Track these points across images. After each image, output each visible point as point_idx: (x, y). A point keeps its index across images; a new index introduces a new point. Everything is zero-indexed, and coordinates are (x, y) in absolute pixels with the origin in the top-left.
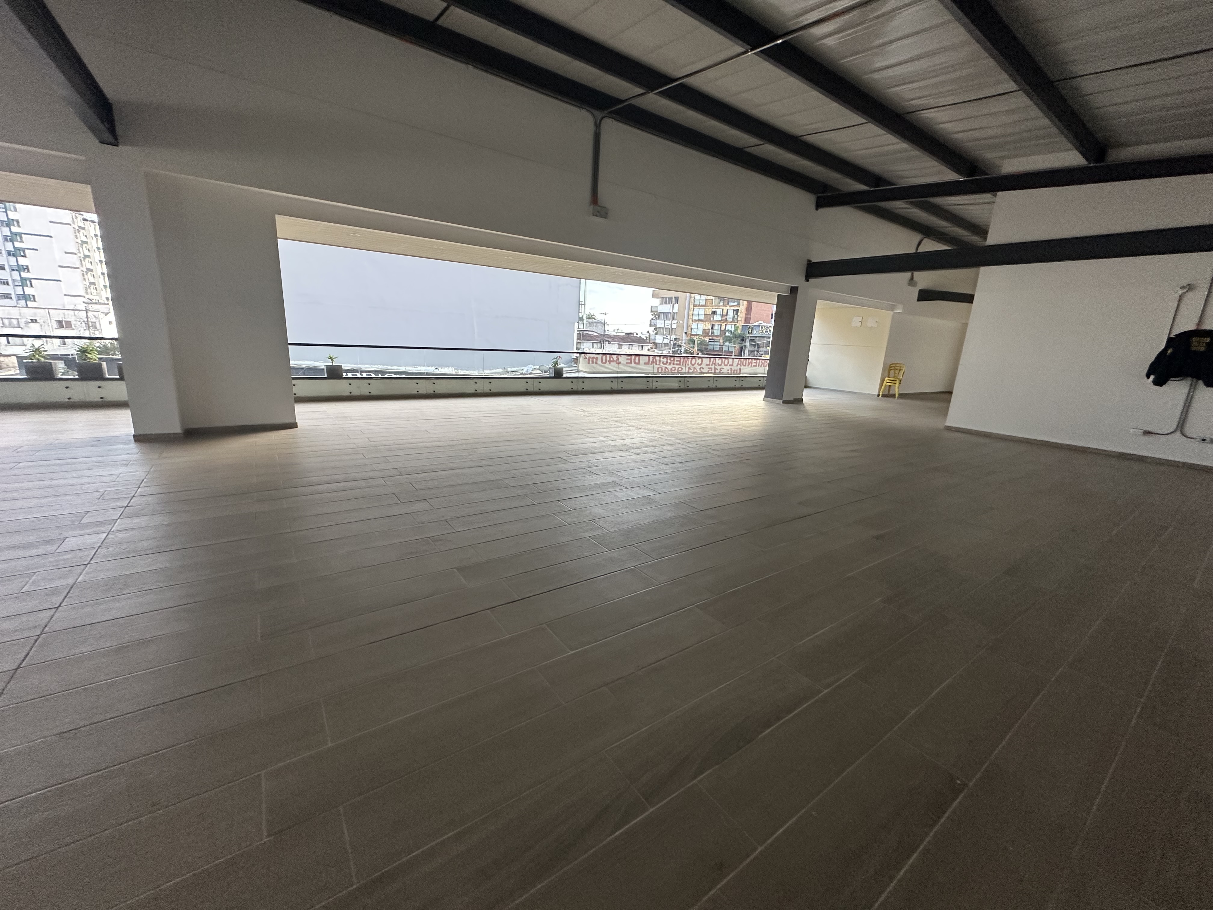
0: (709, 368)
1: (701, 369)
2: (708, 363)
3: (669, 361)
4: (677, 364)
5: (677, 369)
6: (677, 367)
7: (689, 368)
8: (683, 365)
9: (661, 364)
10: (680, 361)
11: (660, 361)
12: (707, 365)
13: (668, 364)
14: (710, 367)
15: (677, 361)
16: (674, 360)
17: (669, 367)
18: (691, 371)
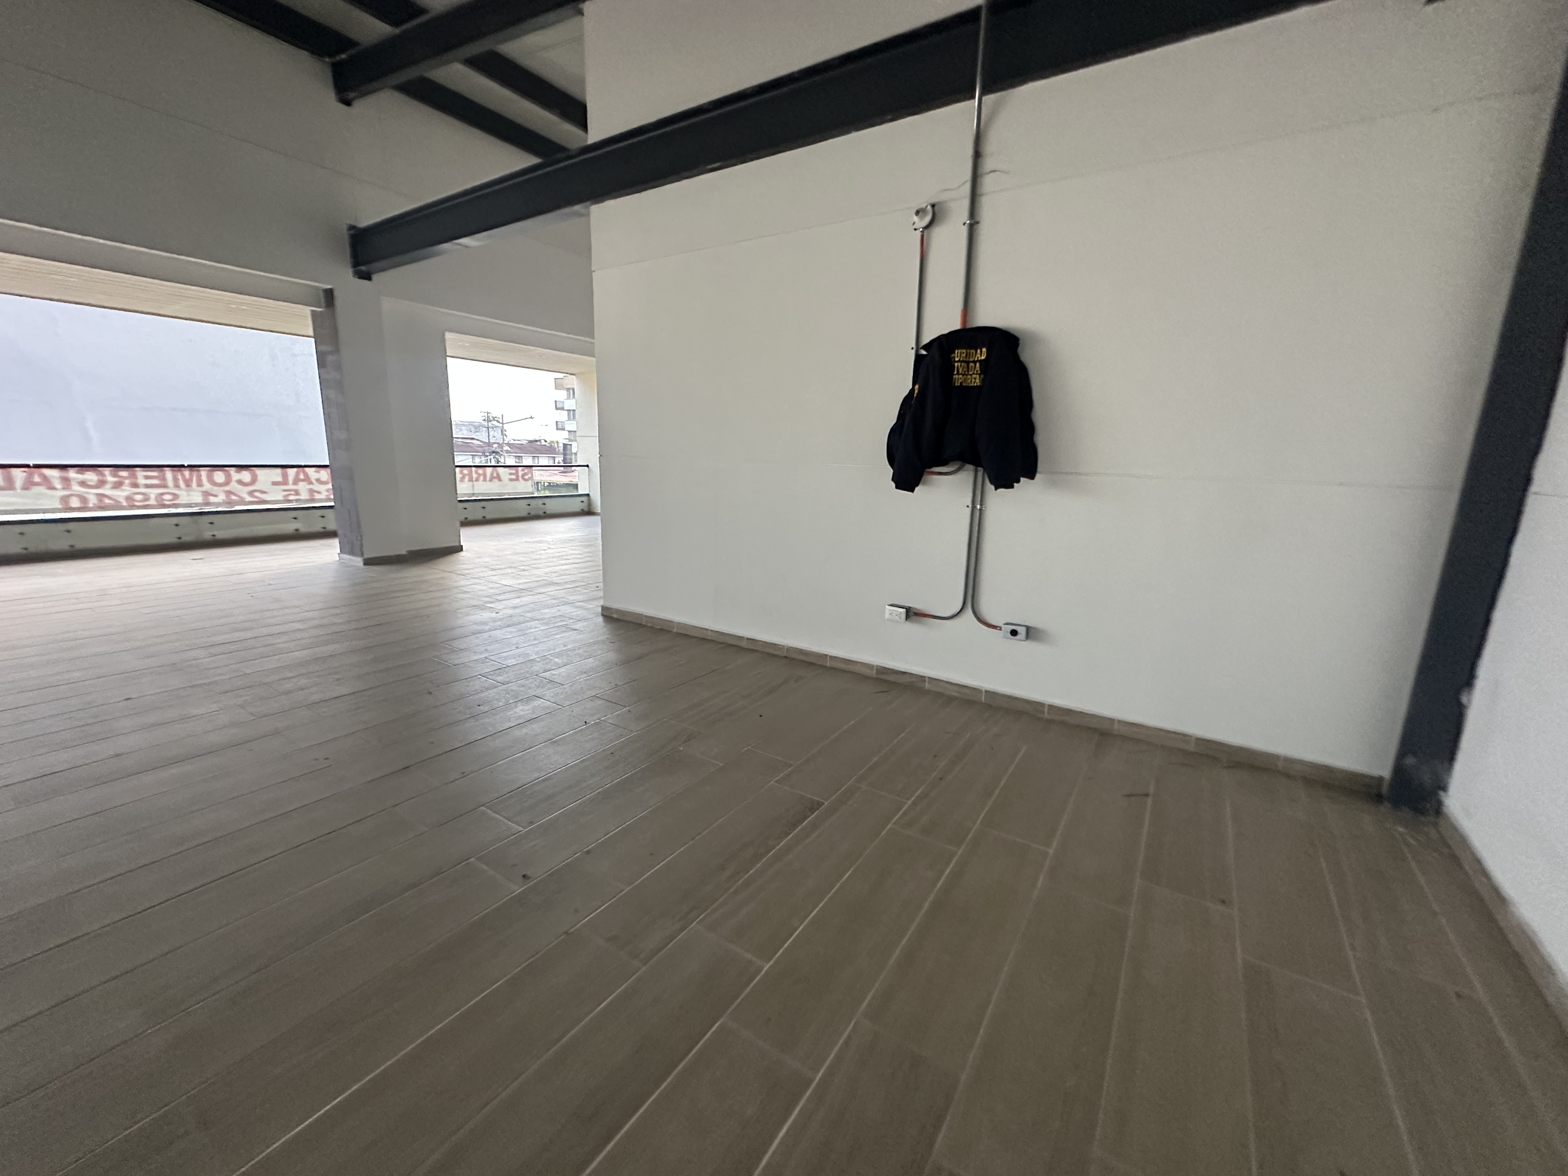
0: (285, 491)
1: (257, 494)
2: (280, 479)
3: (110, 479)
4: (147, 486)
5: (153, 496)
6: (153, 493)
7: (206, 494)
8: (177, 486)
9: (77, 488)
10: (164, 479)
11: (66, 481)
12: (275, 483)
13: (108, 486)
14: (291, 487)
15: (147, 477)
16: (134, 476)
17: (121, 495)
18: (212, 499)
